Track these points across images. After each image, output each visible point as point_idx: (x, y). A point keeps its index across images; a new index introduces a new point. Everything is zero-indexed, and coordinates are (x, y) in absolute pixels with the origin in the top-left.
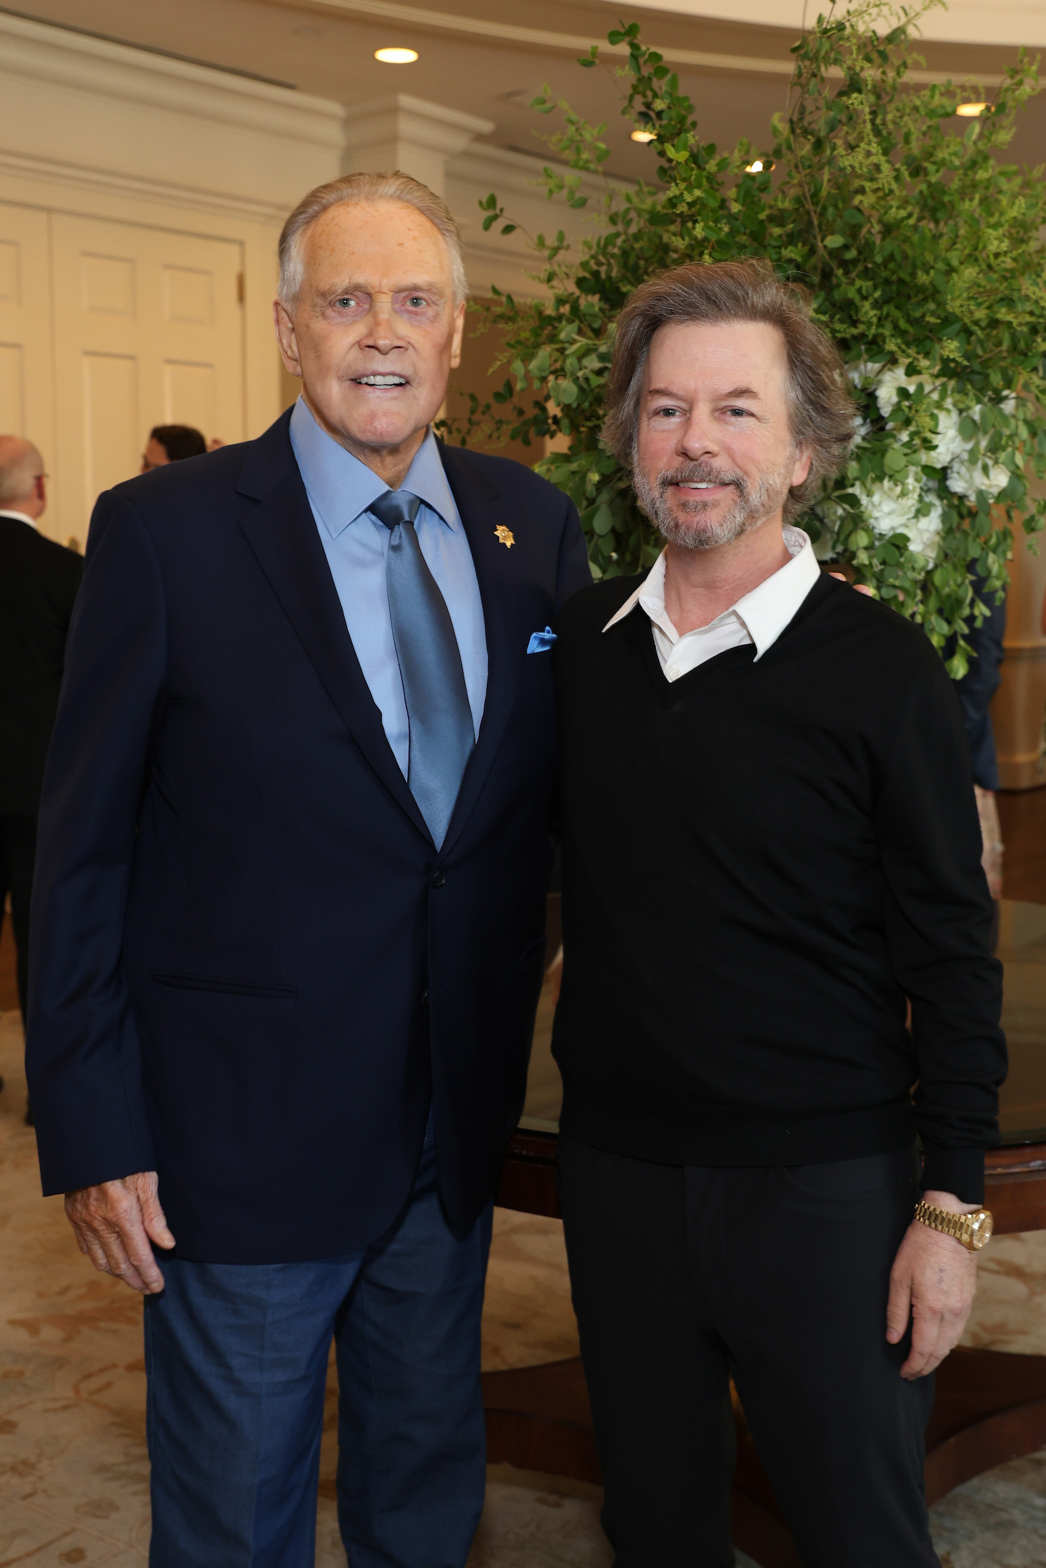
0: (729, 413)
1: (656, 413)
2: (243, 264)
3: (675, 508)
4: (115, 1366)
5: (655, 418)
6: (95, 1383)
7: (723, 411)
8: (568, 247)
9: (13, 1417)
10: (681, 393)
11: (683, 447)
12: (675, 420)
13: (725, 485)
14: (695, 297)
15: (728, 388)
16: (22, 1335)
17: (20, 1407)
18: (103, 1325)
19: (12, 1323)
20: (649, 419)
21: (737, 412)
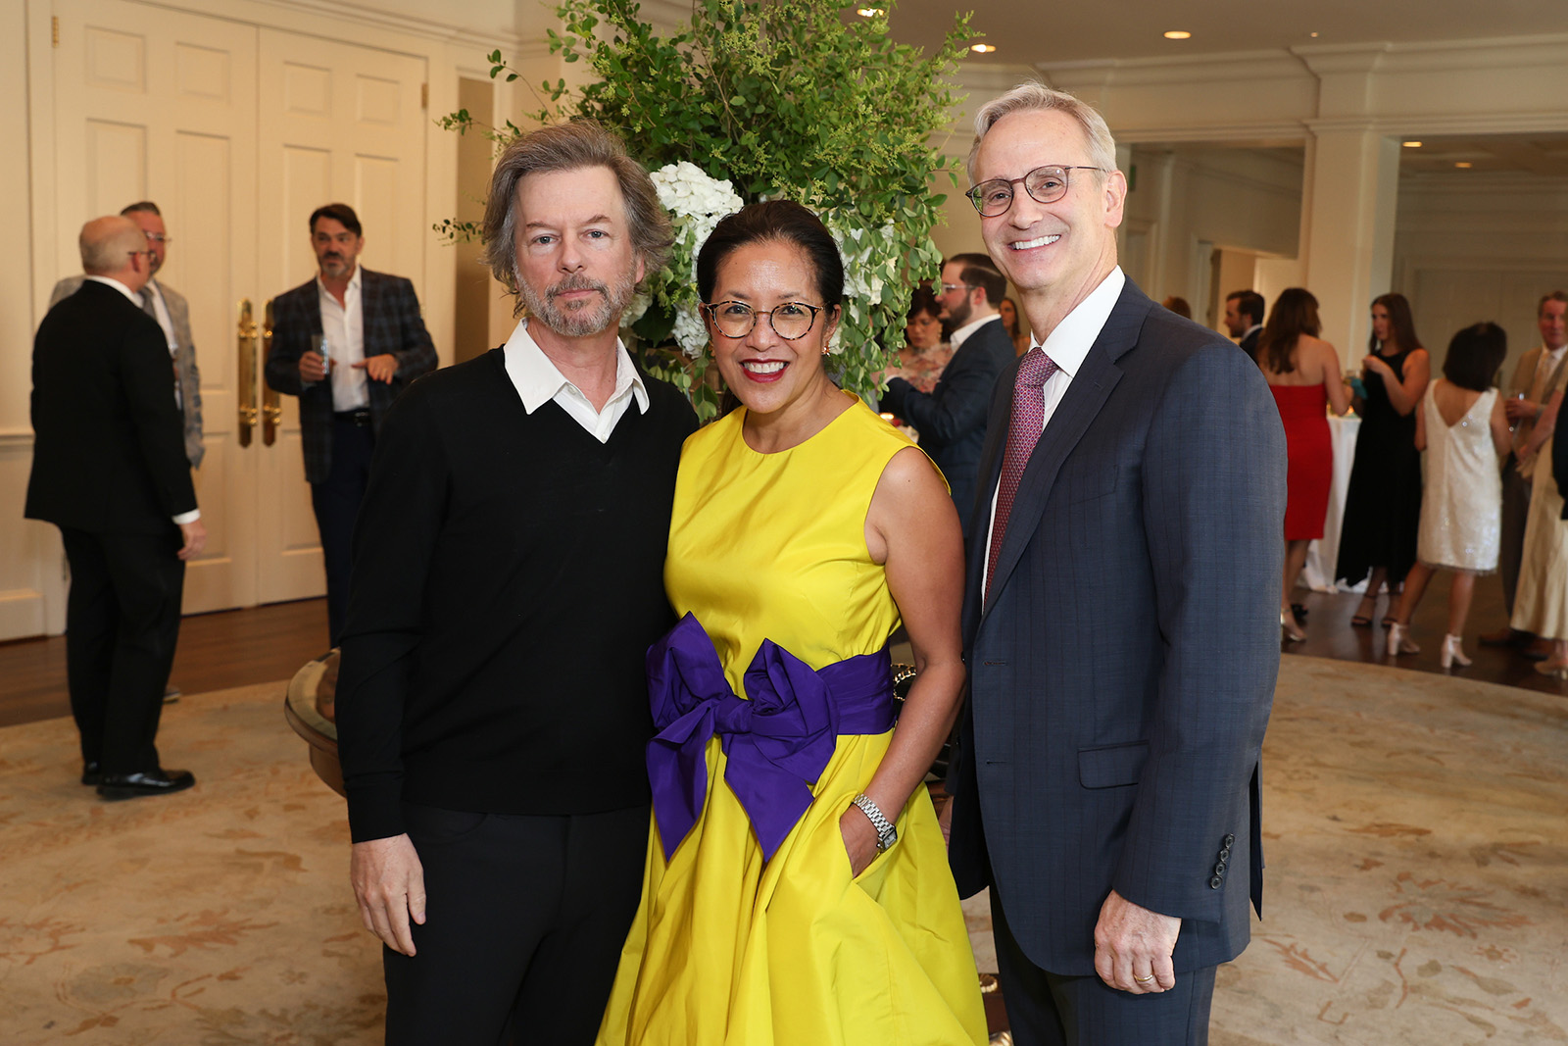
0: (590, 235)
1: (534, 241)
2: (427, 77)
3: (562, 310)
4: (210, 976)
5: (533, 246)
6: (188, 989)
7: (585, 234)
8: (567, 92)
9: (115, 1015)
10: (552, 224)
11: (563, 264)
12: (550, 247)
13: (594, 290)
14: (552, 153)
15: (587, 218)
16: (139, 951)
17: (123, 1007)
18: (207, 944)
19: (132, 942)
20: (529, 246)
21: (596, 235)
